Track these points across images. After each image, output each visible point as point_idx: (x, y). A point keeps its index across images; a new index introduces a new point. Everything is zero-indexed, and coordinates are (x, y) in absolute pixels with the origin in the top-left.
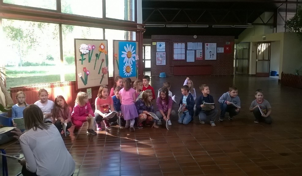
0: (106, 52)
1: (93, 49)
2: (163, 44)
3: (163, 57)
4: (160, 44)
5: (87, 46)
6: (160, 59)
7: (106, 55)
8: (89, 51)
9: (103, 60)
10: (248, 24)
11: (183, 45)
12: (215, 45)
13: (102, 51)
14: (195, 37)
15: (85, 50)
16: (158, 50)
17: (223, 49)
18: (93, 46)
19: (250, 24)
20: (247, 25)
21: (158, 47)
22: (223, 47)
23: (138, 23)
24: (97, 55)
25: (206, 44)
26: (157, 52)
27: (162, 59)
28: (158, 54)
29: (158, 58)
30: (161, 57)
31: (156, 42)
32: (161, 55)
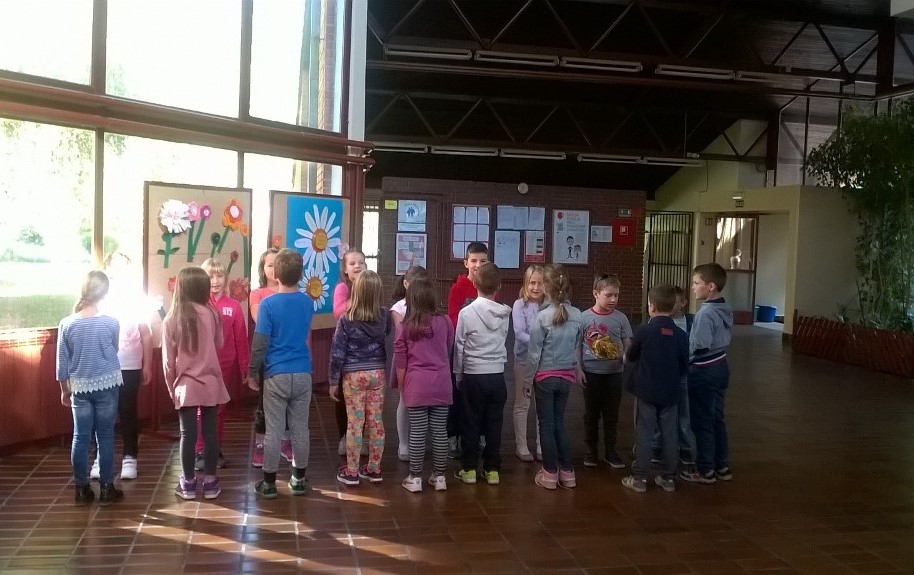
0: (245, 231)
1: (204, 218)
2: (420, 208)
3: (417, 249)
4: (410, 206)
5: (185, 208)
6: (409, 255)
7: (245, 238)
8: (192, 223)
9: (235, 256)
10: (689, 154)
11: (484, 213)
12: (584, 216)
13: (233, 226)
14: (523, 188)
15: (180, 221)
16: (401, 227)
17: (609, 230)
18: (206, 207)
19: (694, 155)
20: (686, 158)
21: (403, 216)
22: (609, 224)
23: (350, 138)
24: (216, 239)
25: (556, 212)
26: (398, 234)
27: (414, 256)
28: (401, 239)
29: (401, 251)
30: (412, 248)
31: (397, 199)
32: (411, 244)
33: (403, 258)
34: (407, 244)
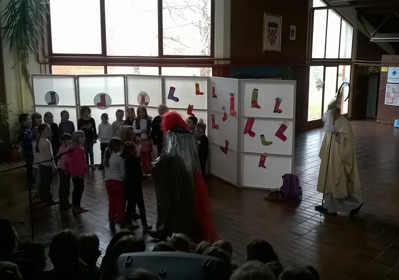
3: (397, 92)
4: (394, 70)
6: (392, 95)
16: (389, 81)
21: (390, 75)
26: (387, 84)
27: (394, 96)
28: (388, 87)
29: (388, 93)
30: (394, 92)
31: (387, 66)
32: (394, 89)
33: (389, 96)
34: (392, 89)
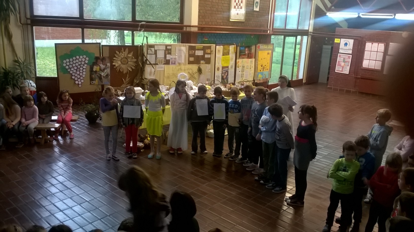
3: (346, 62)
4: (346, 42)
6: (343, 64)
11: (382, 46)
16: (341, 51)
21: (342, 46)
26: (339, 54)
28: (340, 57)
29: (339, 61)
31: (340, 38)
32: (344, 59)
33: (340, 65)
34: (342, 59)
